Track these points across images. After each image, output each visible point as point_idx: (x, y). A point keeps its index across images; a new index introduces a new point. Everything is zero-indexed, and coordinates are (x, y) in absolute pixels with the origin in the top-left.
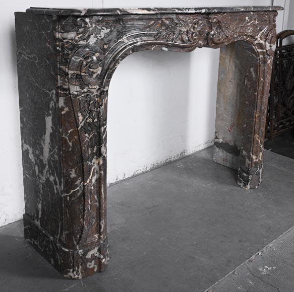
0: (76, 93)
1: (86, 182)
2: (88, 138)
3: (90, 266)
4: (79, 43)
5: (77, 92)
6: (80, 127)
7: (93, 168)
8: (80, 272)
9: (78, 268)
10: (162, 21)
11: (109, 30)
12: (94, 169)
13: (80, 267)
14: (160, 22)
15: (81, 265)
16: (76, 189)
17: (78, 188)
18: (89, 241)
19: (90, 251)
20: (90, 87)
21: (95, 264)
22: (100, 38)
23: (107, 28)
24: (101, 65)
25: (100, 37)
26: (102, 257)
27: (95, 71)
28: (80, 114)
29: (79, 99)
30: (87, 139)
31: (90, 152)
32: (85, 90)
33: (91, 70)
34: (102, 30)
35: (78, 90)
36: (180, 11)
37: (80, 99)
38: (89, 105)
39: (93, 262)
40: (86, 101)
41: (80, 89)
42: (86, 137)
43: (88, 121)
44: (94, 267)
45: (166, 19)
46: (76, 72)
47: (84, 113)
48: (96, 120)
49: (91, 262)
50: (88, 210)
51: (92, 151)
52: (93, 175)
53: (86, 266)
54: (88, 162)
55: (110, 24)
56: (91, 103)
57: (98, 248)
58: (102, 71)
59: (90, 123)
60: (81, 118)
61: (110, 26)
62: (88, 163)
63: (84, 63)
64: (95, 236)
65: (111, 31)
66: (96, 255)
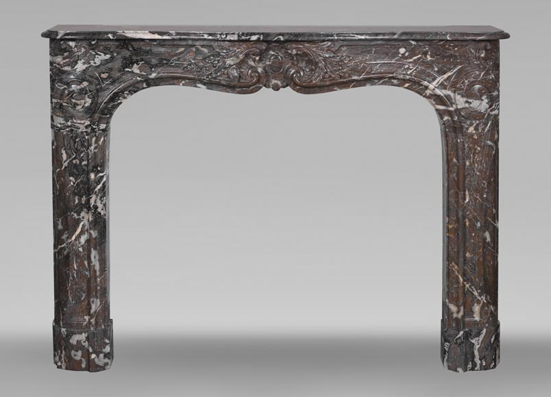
0: (59, 126)
1: (71, 239)
2: (74, 183)
3: (75, 355)
4: (63, 69)
5: (60, 124)
6: (63, 167)
7: (82, 224)
8: (63, 359)
9: (61, 353)
10: (197, 49)
11: (108, 56)
12: (84, 226)
13: (63, 352)
14: (194, 50)
15: (65, 349)
16: (63, 246)
17: (65, 245)
18: (75, 320)
19: (75, 334)
20: (75, 121)
21: (82, 357)
22: (94, 65)
23: (105, 54)
24: (91, 96)
25: (95, 63)
26: (91, 350)
27: (78, 102)
28: (63, 152)
29: (62, 133)
30: (72, 183)
31: (77, 201)
32: (69, 123)
33: (74, 101)
34: (97, 56)
35: (63, 122)
36: (210, 37)
37: (65, 133)
38: (75, 142)
39: (80, 353)
40: (72, 137)
41: (64, 122)
42: (71, 181)
43: (74, 162)
44: (81, 360)
45: (202, 46)
46: (59, 101)
47: (69, 151)
48: (85, 163)
49: (77, 351)
50: (73, 276)
51: (80, 200)
52: (82, 233)
53: (70, 354)
54: (72, 213)
55: (111, 50)
56: (77, 140)
57: (86, 335)
58: (91, 104)
59: (76, 164)
60: (64, 156)
61: (112, 52)
62: (73, 215)
63: (66, 92)
64: (85, 317)
65: (112, 58)
66: (84, 344)
